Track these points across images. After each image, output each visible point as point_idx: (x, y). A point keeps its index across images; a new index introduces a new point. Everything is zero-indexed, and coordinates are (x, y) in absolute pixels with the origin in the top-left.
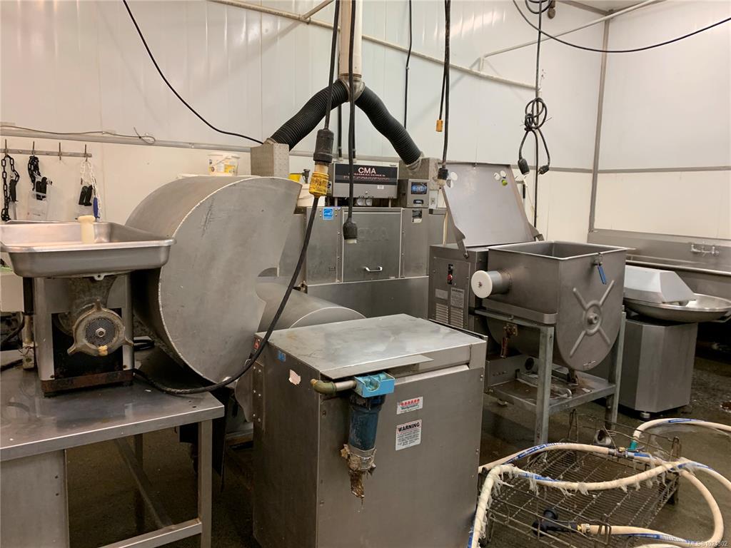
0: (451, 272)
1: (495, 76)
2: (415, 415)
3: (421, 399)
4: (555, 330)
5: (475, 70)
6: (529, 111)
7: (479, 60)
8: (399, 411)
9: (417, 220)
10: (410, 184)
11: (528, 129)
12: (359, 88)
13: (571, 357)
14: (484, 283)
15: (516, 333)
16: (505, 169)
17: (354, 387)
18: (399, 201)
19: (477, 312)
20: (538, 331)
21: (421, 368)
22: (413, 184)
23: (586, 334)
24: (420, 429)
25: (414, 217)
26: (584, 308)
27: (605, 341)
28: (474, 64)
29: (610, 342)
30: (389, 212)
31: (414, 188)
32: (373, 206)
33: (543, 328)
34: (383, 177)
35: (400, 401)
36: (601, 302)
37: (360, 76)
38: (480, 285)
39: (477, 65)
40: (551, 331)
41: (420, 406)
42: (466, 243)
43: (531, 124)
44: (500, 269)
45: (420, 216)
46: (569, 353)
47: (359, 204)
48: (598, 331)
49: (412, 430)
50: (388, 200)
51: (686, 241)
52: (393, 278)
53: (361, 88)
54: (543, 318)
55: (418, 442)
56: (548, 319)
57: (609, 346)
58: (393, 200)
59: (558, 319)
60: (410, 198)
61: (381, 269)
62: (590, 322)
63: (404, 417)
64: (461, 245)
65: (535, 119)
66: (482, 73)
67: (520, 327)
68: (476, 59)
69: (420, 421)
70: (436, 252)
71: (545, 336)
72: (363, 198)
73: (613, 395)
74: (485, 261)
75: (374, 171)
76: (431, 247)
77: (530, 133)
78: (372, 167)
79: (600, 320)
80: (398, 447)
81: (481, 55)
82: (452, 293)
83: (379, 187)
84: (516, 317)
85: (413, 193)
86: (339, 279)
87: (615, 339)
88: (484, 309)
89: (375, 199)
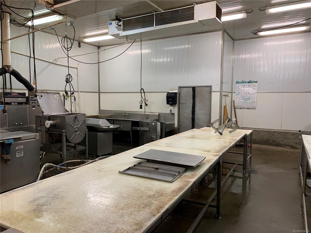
0: (41, 122)
1: (62, 64)
2: (21, 149)
3: (23, 146)
4: (66, 134)
5: (54, 62)
6: (67, 77)
7: (56, 59)
8: (17, 148)
9: (33, 108)
10: (30, 98)
11: (67, 82)
12: (11, 69)
13: (71, 140)
14: (48, 123)
15: (57, 136)
16: (58, 94)
17: (4, 142)
18: (27, 103)
19: (48, 132)
20: (62, 134)
21: (22, 139)
22: (31, 98)
23: (75, 134)
24: (23, 152)
25: (32, 107)
26: (74, 128)
27: (82, 136)
28: (54, 60)
29: (83, 136)
30: (24, 106)
31: (32, 99)
32: (18, 104)
33: (62, 133)
34: (21, 96)
35: (17, 146)
36: (79, 126)
37: (11, 66)
38: (47, 124)
39: (55, 61)
40: (64, 134)
41: (22, 147)
42: (44, 114)
43: (68, 81)
44: (53, 120)
45: (35, 107)
46: (70, 139)
47: (13, 104)
48: (79, 133)
49: (21, 153)
50: (23, 103)
51: (122, 112)
52: (26, 126)
53: (12, 69)
54: (62, 131)
55: (22, 155)
56: (64, 131)
57: (83, 137)
58: (25, 102)
59: (66, 130)
60: (31, 102)
61: (21, 123)
62: (76, 131)
63: (18, 150)
64: (43, 114)
65: (69, 80)
66: (57, 63)
67: (58, 134)
68: (55, 59)
69: (23, 151)
70: (37, 117)
71: (63, 135)
72: (14, 102)
73: (86, 150)
74: (50, 118)
75: (17, 94)
76: (36, 116)
77: (68, 83)
78: (16, 93)
79: (79, 131)
80: (17, 156)
81: (56, 58)
82: (42, 128)
83: (19, 99)
84: (57, 132)
85: (31, 100)
86: (6, 127)
87: (85, 135)
88: (50, 131)
89: (19, 102)
